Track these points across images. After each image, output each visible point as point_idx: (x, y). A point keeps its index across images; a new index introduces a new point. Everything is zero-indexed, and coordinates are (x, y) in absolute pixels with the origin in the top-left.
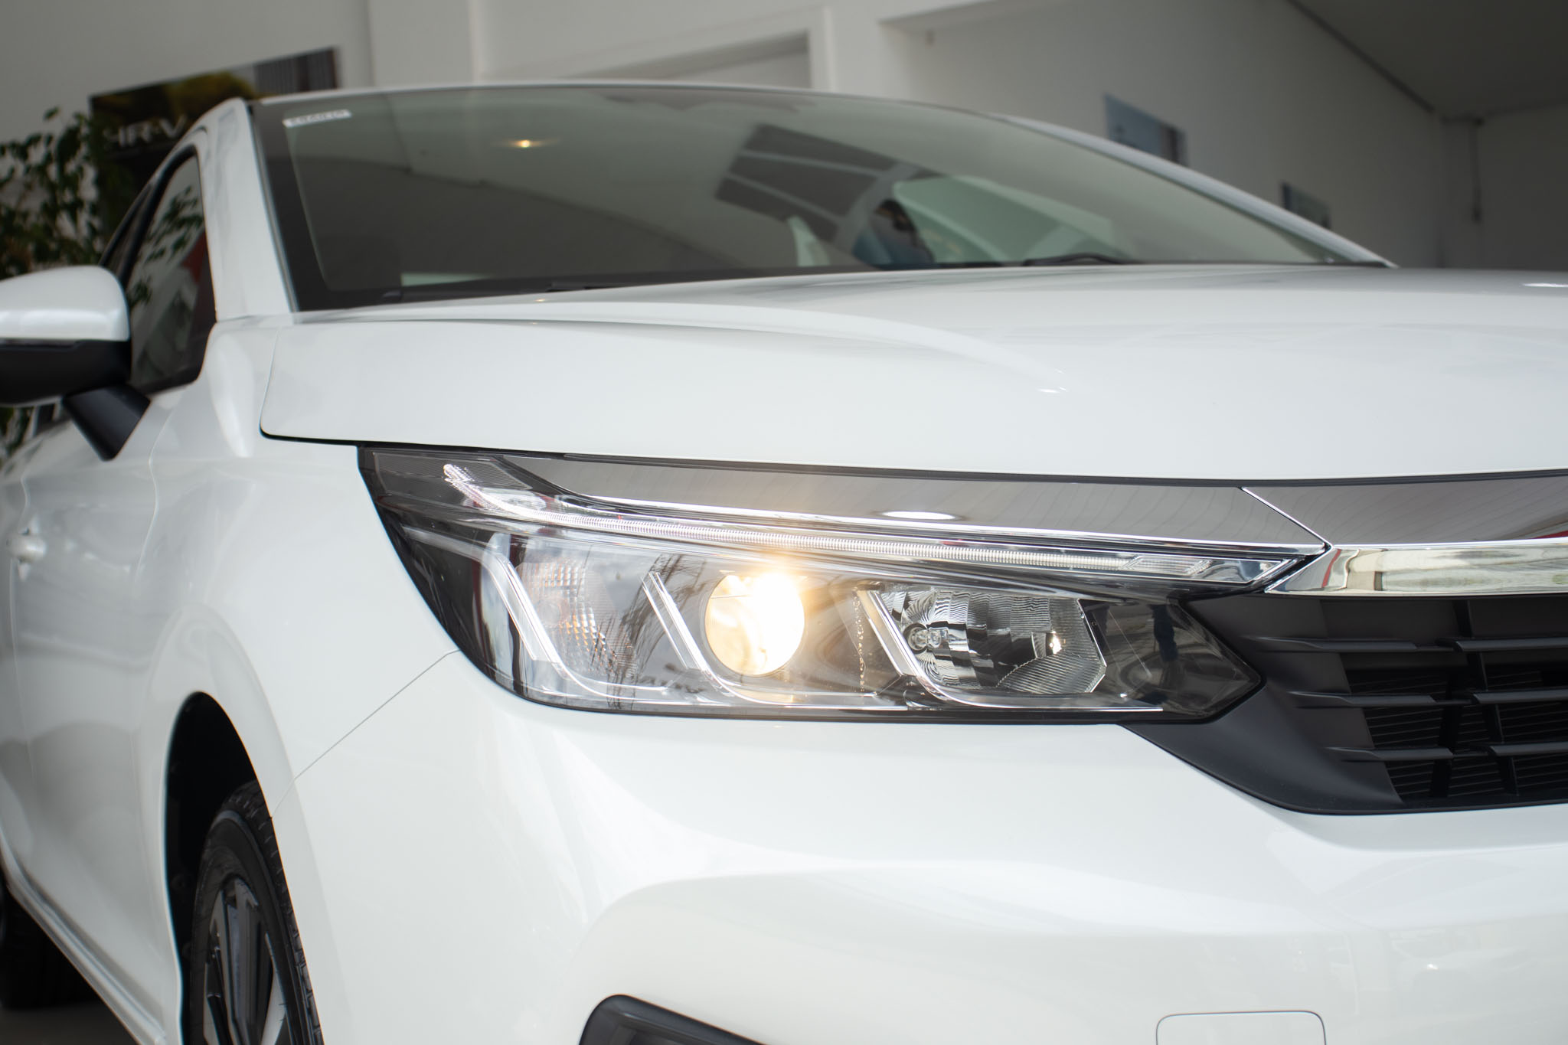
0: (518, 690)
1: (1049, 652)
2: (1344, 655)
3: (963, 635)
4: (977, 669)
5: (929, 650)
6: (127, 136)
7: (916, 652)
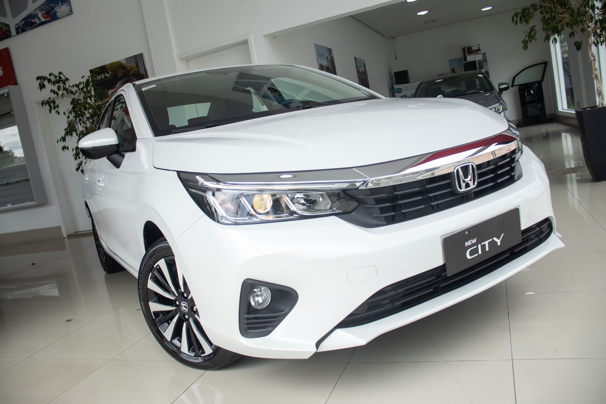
0: (218, 222)
1: (320, 200)
2: (374, 198)
3: (303, 199)
4: (307, 206)
5: (296, 203)
6: (99, 78)
7: (293, 203)
